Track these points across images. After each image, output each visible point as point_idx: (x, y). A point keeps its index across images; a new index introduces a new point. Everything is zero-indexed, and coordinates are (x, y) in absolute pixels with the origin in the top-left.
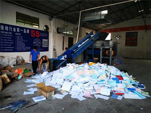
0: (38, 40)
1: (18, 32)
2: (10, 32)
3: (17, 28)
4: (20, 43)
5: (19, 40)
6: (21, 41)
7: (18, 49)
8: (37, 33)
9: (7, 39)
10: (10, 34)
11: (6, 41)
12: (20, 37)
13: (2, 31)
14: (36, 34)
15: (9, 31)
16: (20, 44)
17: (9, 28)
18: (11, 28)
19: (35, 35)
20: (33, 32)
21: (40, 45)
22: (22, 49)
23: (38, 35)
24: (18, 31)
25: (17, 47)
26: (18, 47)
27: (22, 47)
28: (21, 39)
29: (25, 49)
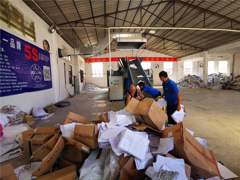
0: (37, 67)
4: (5, 72)
6: (7, 68)
20: (28, 49)
21: (41, 77)
22: (12, 88)
27: (11, 82)
29: (18, 86)
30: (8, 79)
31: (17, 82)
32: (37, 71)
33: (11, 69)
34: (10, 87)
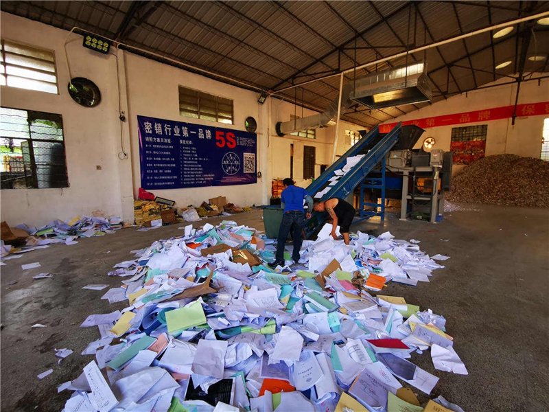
0: (233, 155)
1: (185, 138)
2: (168, 137)
3: (183, 128)
4: (191, 165)
5: (188, 157)
6: (194, 160)
7: (186, 181)
8: (230, 136)
9: (162, 156)
10: (167, 144)
11: (159, 161)
12: (191, 150)
13: (149, 135)
14: (228, 141)
15: (164, 136)
16: (190, 167)
17: (163, 129)
18: (167, 128)
19: (226, 144)
20: (220, 136)
21: (237, 168)
22: (195, 181)
23: (232, 144)
24: (186, 133)
25: (183, 174)
26: (187, 174)
27: (195, 174)
28: (192, 154)
29: (202, 179)
30: (193, 171)
31: (202, 174)
32: (231, 161)
33: (198, 161)
34: (193, 179)
